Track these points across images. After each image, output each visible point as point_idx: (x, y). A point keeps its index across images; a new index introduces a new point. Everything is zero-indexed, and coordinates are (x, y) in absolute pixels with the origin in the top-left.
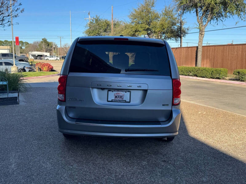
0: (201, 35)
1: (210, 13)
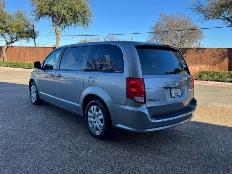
0: (57, 39)
1: (63, 22)
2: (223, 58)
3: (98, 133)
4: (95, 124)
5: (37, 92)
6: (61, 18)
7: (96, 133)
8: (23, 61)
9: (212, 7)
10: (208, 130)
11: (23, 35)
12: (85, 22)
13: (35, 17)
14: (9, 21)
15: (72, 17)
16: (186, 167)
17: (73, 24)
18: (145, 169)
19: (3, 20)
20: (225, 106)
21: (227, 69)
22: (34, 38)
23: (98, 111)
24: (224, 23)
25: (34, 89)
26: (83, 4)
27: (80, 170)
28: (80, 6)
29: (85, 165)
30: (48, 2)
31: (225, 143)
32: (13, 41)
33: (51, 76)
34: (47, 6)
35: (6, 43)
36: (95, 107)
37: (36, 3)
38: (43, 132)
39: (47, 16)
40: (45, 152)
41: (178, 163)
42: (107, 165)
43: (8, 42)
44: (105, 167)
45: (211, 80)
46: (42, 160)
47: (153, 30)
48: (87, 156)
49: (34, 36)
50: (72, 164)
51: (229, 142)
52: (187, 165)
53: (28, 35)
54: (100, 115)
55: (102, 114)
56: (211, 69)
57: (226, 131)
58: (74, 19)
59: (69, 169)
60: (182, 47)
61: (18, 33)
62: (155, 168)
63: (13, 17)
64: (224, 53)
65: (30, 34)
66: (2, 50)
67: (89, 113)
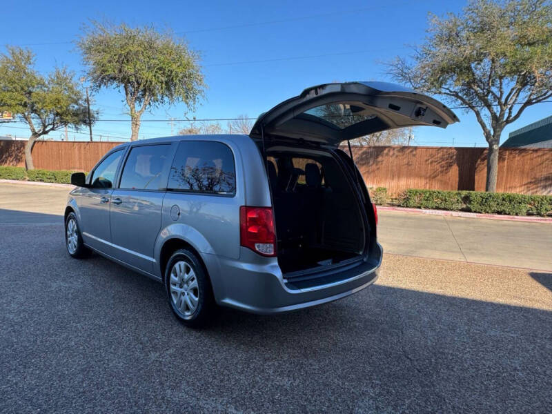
0: (135, 126)
1: (147, 94)
2: (450, 165)
3: (188, 316)
4: (183, 298)
5: (78, 232)
6: (142, 87)
7: (184, 316)
8: (67, 168)
9: (425, 71)
10: (406, 304)
11: (67, 118)
12: (189, 95)
13: (90, 84)
14: (38, 90)
15: (164, 85)
16: (352, 380)
17: (166, 99)
18: (273, 386)
19: (26, 88)
20: (447, 256)
21: (457, 187)
22: (90, 124)
23: (188, 271)
24: (450, 101)
25: (74, 227)
26: (185, 62)
27: (140, 393)
28: (179, 64)
29: (153, 380)
30: (117, 57)
31: (436, 329)
32: (47, 129)
33: (104, 202)
34: (115, 64)
35: (33, 135)
36: (182, 263)
37: (92, 57)
38: (80, 314)
39: (116, 83)
40: (76, 356)
41: (339, 372)
42: (199, 380)
43: (37, 131)
44: (193, 384)
45: (426, 208)
46: (66, 372)
47: (323, 112)
48: (160, 362)
49: (90, 120)
50: (127, 380)
51: (442, 327)
52: (354, 376)
53: (76, 119)
54: (193, 280)
55: (195, 278)
56: (428, 185)
57: (440, 305)
58: (168, 89)
59: (120, 390)
60: (377, 145)
61: (57, 114)
62: (291, 383)
63: (47, 83)
64: (451, 155)
65: (81, 116)
66: (24, 148)
67: (172, 275)
